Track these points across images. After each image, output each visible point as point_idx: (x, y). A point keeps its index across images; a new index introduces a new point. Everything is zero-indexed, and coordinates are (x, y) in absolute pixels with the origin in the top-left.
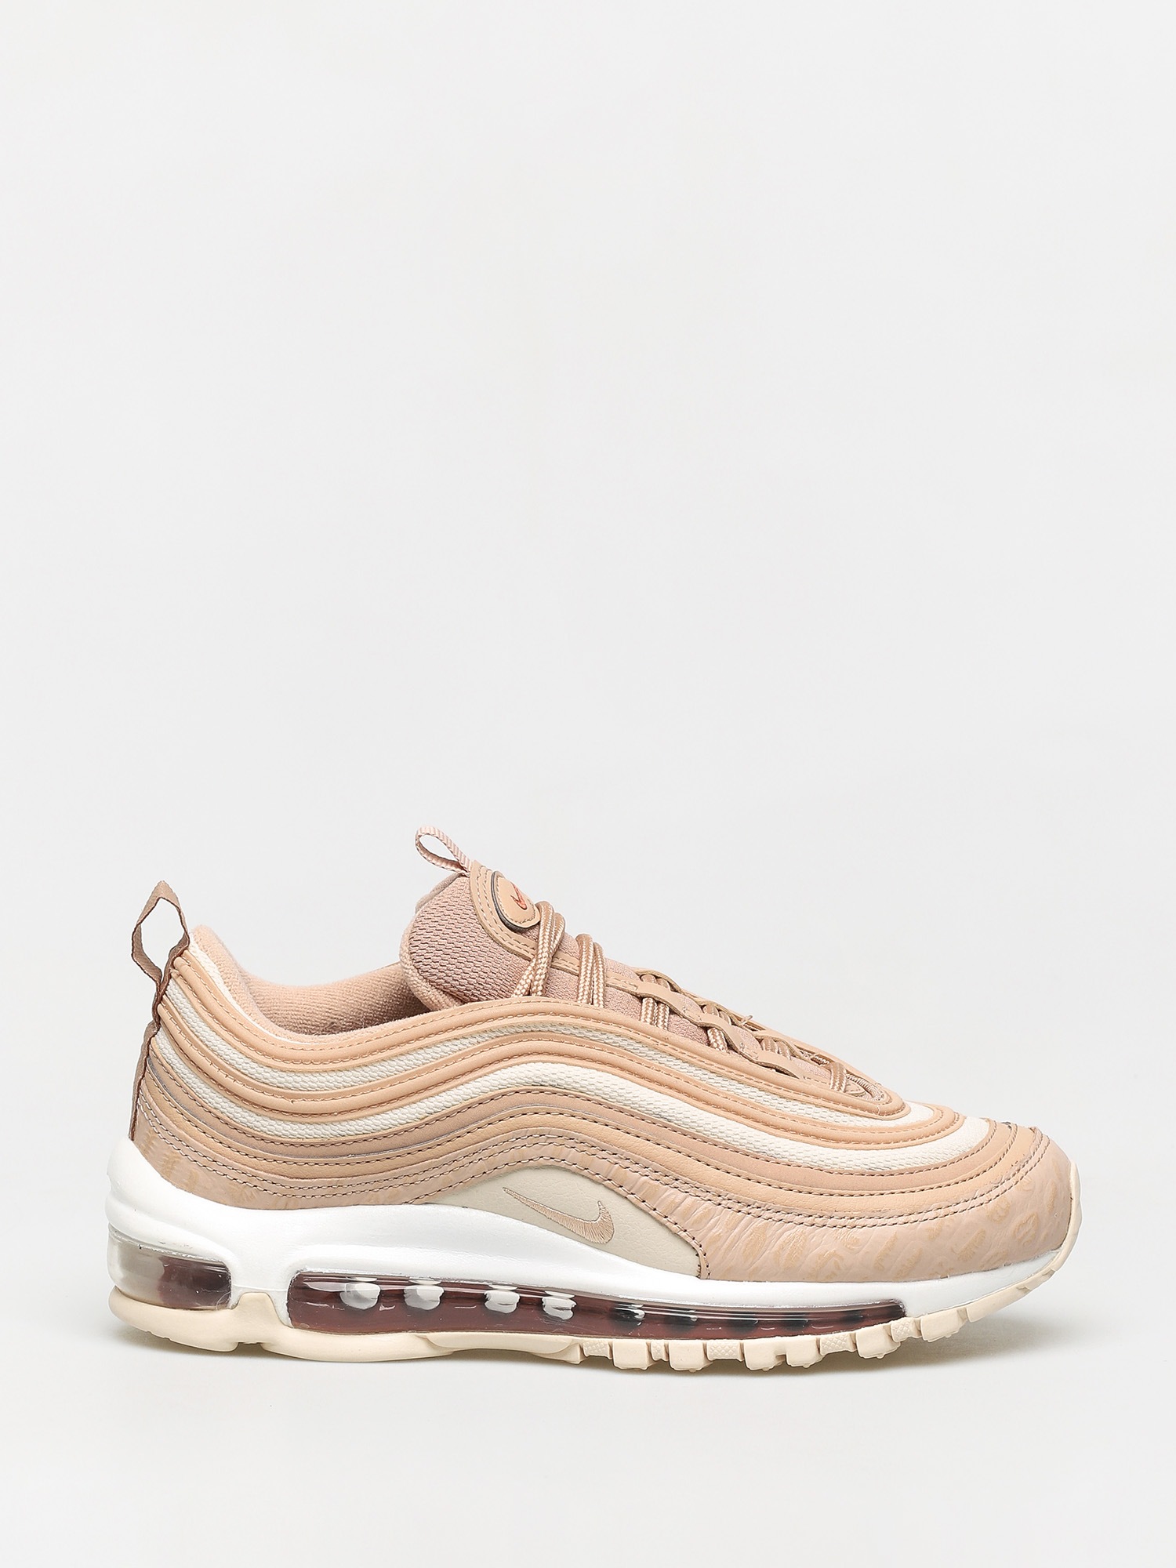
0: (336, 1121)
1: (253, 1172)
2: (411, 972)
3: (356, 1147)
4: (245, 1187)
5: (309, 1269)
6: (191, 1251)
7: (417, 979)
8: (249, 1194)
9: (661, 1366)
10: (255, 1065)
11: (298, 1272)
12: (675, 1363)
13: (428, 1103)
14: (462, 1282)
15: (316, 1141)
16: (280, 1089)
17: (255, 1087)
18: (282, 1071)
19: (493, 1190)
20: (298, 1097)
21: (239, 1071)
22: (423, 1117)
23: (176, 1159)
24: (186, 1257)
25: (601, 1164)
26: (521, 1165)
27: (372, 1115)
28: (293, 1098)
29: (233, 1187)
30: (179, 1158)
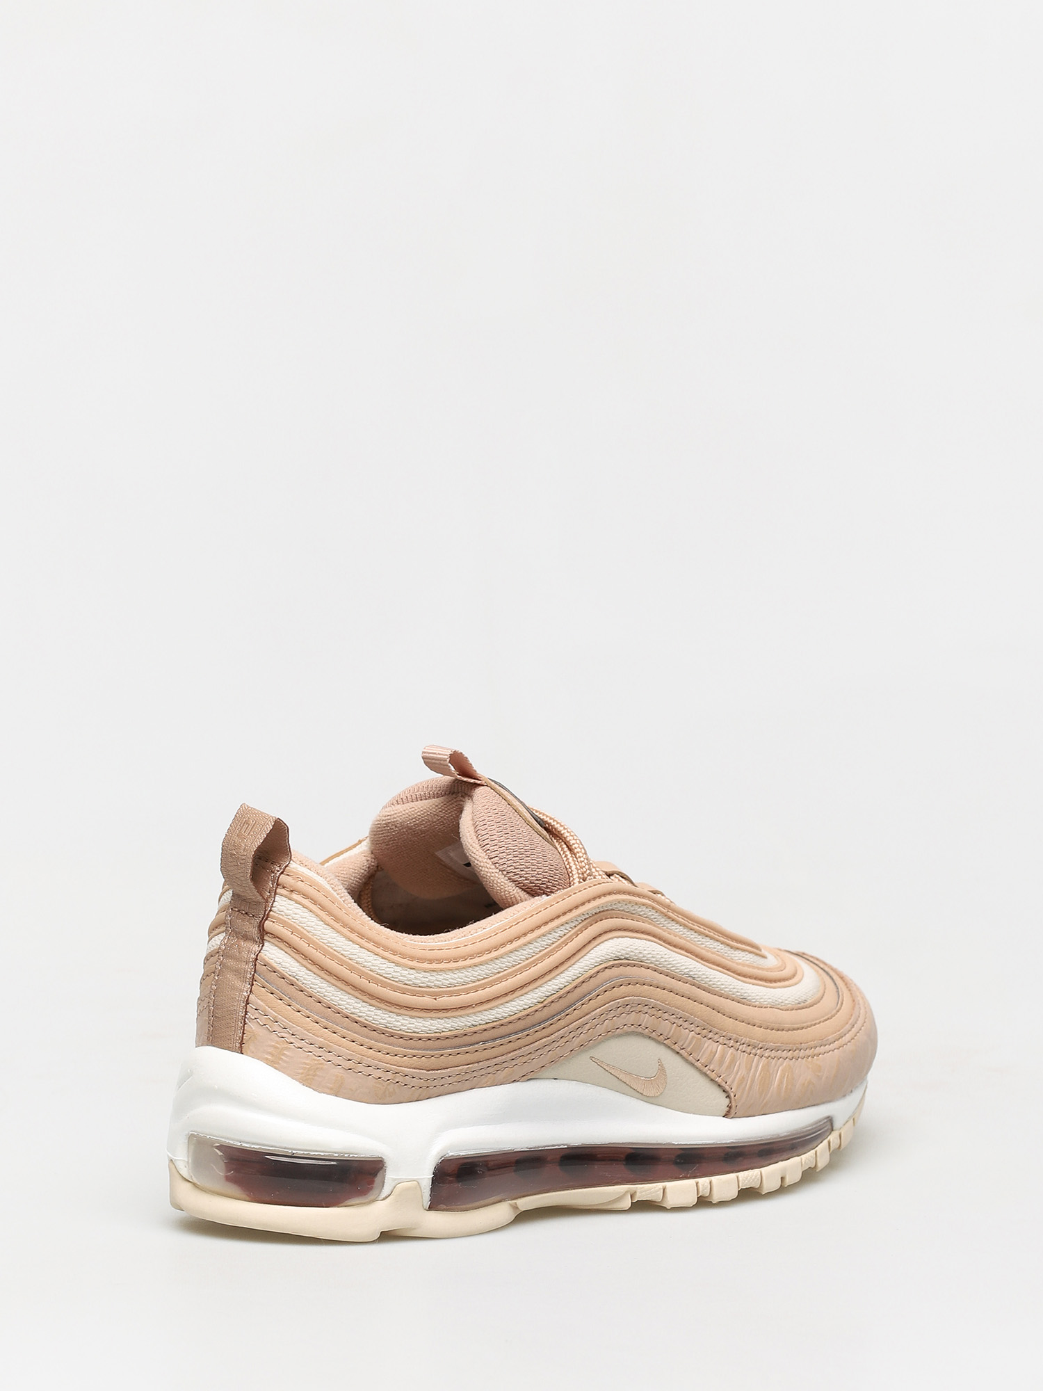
0: (471, 1013)
1: (396, 1069)
2: (497, 875)
3: (487, 1035)
4: (389, 1084)
5: (451, 1154)
6: (352, 1151)
7: (502, 880)
8: (391, 1090)
9: (703, 1202)
10: (399, 969)
11: (442, 1157)
12: (715, 1199)
13: (548, 987)
14: (546, 1148)
15: (449, 1033)
16: (422, 989)
17: (394, 989)
18: (425, 972)
19: (583, 1061)
20: (441, 994)
21: (382, 976)
22: (543, 1000)
23: (318, 1066)
24: (348, 1157)
25: (666, 1027)
26: (611, 1034)
27: (502, 1004)
28: (435, 995)
29: (377, 1085)
30: (322, 1064)
